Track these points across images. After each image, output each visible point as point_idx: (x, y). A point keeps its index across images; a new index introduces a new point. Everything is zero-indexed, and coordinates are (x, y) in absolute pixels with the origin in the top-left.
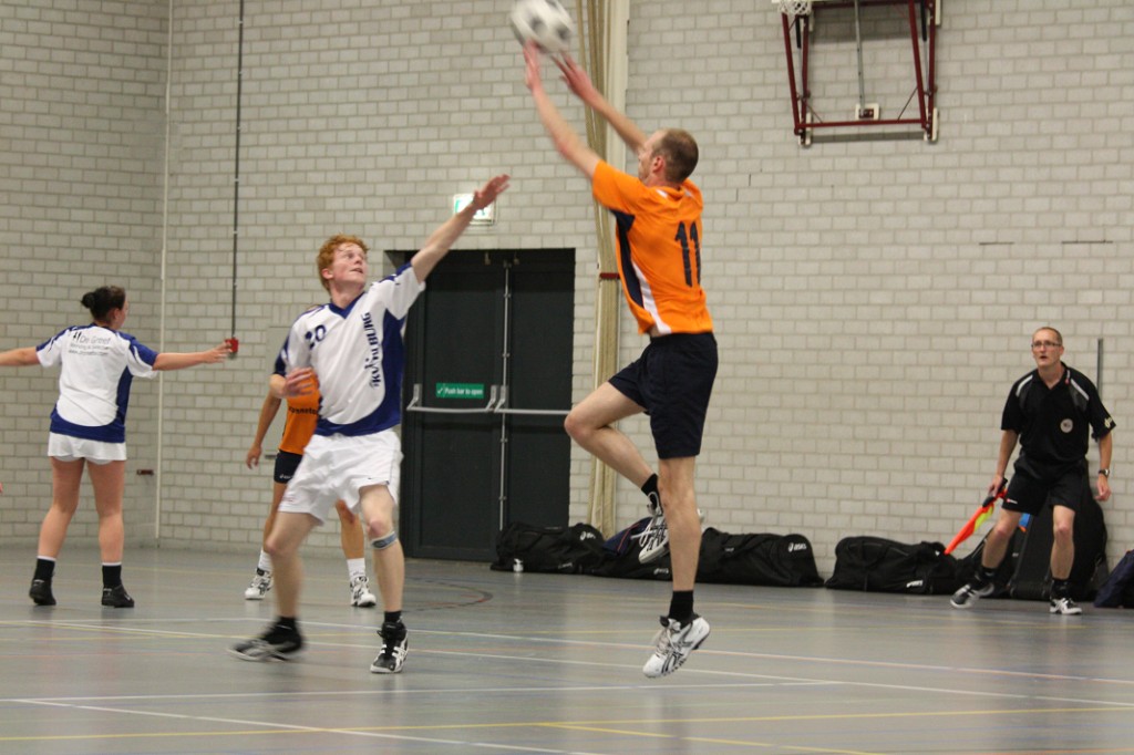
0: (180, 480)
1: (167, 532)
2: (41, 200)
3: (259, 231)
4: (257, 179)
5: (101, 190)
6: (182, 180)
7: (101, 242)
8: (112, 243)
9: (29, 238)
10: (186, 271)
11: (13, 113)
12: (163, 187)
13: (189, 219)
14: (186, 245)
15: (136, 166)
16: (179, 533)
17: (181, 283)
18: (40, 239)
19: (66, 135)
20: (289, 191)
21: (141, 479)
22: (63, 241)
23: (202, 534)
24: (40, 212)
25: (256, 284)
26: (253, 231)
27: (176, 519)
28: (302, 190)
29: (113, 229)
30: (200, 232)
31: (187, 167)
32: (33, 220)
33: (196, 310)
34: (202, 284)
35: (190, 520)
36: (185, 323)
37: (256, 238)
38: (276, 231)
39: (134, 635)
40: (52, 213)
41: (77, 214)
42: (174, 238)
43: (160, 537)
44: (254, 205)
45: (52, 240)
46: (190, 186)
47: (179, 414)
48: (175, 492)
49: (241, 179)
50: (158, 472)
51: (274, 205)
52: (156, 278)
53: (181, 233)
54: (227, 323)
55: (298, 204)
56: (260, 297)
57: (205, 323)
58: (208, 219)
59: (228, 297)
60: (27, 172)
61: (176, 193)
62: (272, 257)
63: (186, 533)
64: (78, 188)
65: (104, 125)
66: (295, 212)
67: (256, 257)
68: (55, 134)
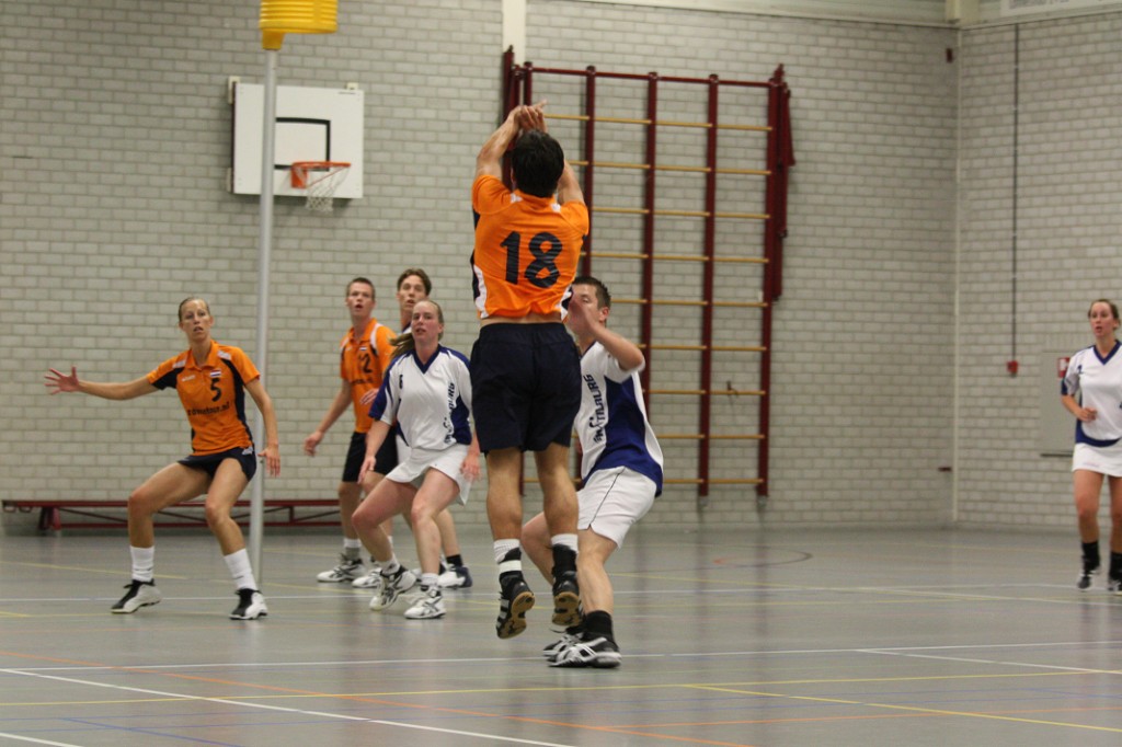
0: (974, 474)
1: (963, 516)
2: (859, 254)
3: (1032, 275)
4: (1031, 233)
5: (906, 245)
6: (971, 236)
7: (907, 287)
8: (915, 287)
9: (850, 284)
10: (976, 308)
11: (837, 185)
12: (955, 241)
13: (977, 266)
14: (975, 287)
15: (935, 225)
16: (973, 517)
17: (972, 318)
18: (859, 285)
19: (878, 201)
20: (1057, 242)
21: (942, 474)
22: (876, 285)
23: (990, 517)
24: (858, 264)
25: (1031, 317)
26: (1028, 275)
27: (970, 506)
28: (1067, 242)
29: (917, 276)
30: (986, 277)
31: (975, 225)
32: (853, 269)
33: (984, 339)
34: (987, 318)
35: (982, 506)
36: (977, 349)
37: (1030, 281)
38: (1046, 275)
39: (944, 598)
40: (868, 264)
41: (888, 265)
42: (965, 282)
43: (958, 520)
44: (1029, 254)
45: (868, 285)
46: (977, 240)
47: (971, 422)
48: (969, 485)
49: (1018, 234)
50: (955, 469)
51: (1045, 254)
52: (951, 314)
53: (970, 277)
54: (1008, 349)
55: (1064, 253)
56: (1035, 327)
57: (991, 349)
58: (992, 266)
59: (1008, 328)
60: (847, 232)
61: (966, 246)
62: (1044, 295)
63: (979, 517)
64: (888, 244)
65: (908, 192)
66: (1061, 259)
67: (1033, 296)
68: (870, 201)
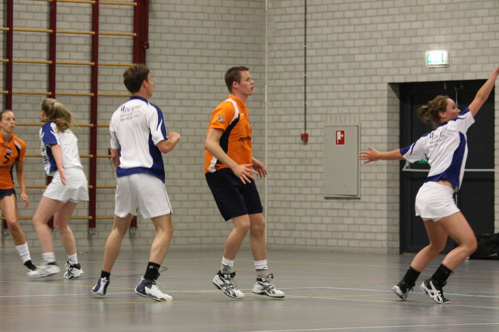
0: (278, 212)
1: (271, 240)
2: (199, 60)
3: (318, 74)
4: (317, 45)
5: (231, 54)
6: (275, 47)
9: (193, 81)
10: (278, 97)
11: (183, 13)
12: (265, 51)
13: (280, 68)
14: (279, 83)
15: (251, 40)
16: (278, 241)
17: (276, 104)
18: (198, 81)
19: (211, 24)
20: (335, 51)
22: (211, 82)
23: (291, 241)
24: (198, 67)
25: (317, 103)
26: (315, 74)
27: (276, 233)
28: (342, 51)
30: (286, 75)
31: (278, 40)
32: (195, 71)
33: (284, 118)
34: (287, 104)
35: (284, 234)
36: (279, 126)
37: (316, 78)
38: (328, 74)
40: (205, 67)
42: (271, 79)
43: (268, 243)
44: (316, 60)
45: (205, 82)
46: (280, 50)
47: (277, 176)
48: (275, 219)
49: (308, 46)
50: (266, 208)
51: (326, 59)
52: (263, 101)
53: (275, 76)
54: (302, 125)
55: (340, 59)
56: (320, 110)
57: (289, 125)
58: (290, 68)
59: (302, 111)
60: (191, 45)
61: (272, 54)
62: (326, 88)
63: (282, 241)
64: (218, 53)
65: (232, 18)
66: (338, 63)
67: (317, 88)
68: (205, 24)
